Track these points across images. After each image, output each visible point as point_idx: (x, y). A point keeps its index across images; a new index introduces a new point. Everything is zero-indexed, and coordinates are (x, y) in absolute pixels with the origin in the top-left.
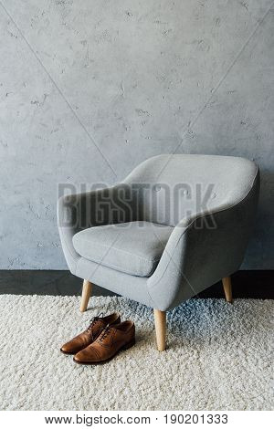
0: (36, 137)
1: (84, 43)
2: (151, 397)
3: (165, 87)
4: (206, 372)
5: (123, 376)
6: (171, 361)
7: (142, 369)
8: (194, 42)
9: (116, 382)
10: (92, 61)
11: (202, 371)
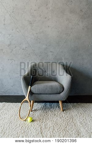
0: (23, 58)
1: (37, 34)
2: (62, 133)
3: (58, 45)
4: (76, 125)
5: (52, 127)
6: (65, 122)
7: (57, 124)
8: (66, 34)
9: (50, 129)
10: (39, 38)
11: (75, 125)
